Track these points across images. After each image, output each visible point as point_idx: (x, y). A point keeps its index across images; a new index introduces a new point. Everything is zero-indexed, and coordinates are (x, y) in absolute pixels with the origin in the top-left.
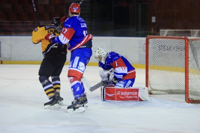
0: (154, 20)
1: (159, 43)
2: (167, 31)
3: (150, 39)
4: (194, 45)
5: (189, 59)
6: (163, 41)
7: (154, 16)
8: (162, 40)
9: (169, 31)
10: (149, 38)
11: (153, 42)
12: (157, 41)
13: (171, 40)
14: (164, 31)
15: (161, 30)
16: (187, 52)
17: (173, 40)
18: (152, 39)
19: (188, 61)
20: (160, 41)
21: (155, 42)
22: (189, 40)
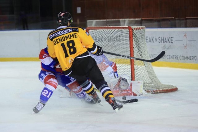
0: (79, 10)
1: (100, 33)
2: (94, 21)
3: (90, 31)
4: (136, 35)
5: (134, 49)
6: (104, 32)
7: (79, 6)
8: (102, 31)
9: (97, 22)
10: (89, 29)
11: (93, 33)
12: (97, 32)
13: (112, 30)
14: (92, 22)
15: (88, 21)
16: (131, 41)
17: (114, 30)
18: (92, 31)
19: (133, 51)
20: (100, 32)
21: (95, 33)
22: (133, 29)
